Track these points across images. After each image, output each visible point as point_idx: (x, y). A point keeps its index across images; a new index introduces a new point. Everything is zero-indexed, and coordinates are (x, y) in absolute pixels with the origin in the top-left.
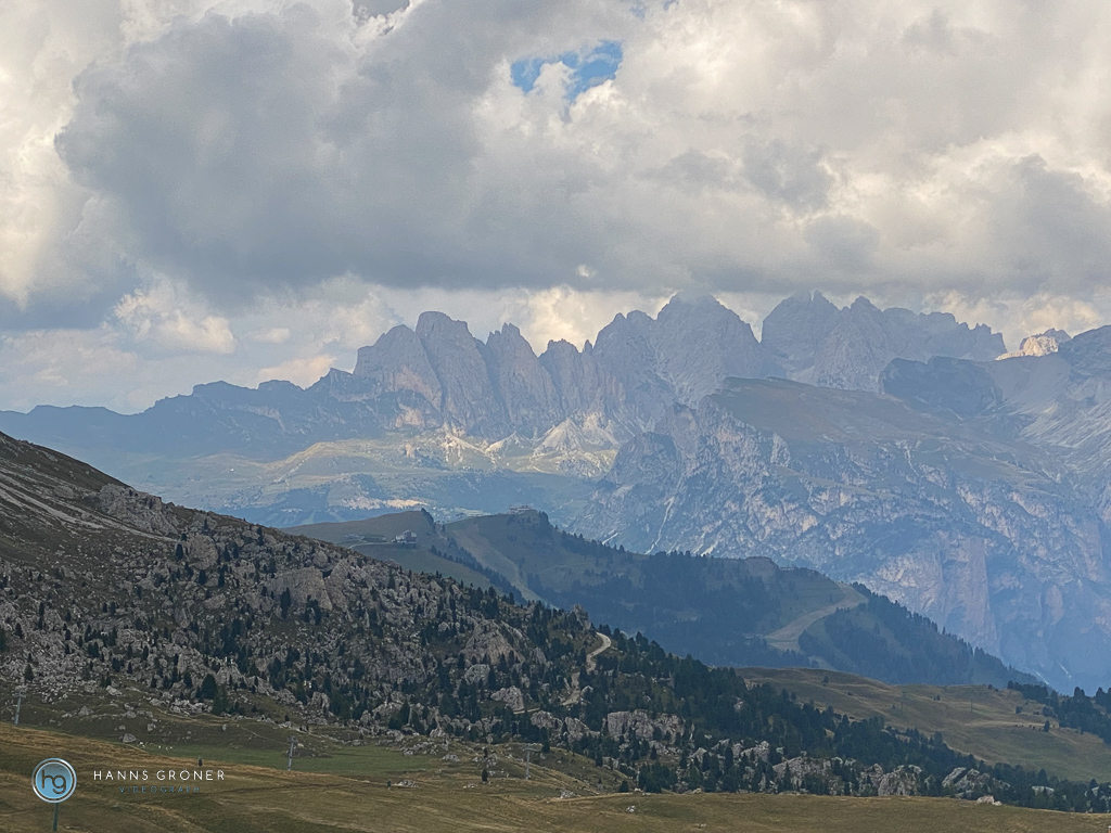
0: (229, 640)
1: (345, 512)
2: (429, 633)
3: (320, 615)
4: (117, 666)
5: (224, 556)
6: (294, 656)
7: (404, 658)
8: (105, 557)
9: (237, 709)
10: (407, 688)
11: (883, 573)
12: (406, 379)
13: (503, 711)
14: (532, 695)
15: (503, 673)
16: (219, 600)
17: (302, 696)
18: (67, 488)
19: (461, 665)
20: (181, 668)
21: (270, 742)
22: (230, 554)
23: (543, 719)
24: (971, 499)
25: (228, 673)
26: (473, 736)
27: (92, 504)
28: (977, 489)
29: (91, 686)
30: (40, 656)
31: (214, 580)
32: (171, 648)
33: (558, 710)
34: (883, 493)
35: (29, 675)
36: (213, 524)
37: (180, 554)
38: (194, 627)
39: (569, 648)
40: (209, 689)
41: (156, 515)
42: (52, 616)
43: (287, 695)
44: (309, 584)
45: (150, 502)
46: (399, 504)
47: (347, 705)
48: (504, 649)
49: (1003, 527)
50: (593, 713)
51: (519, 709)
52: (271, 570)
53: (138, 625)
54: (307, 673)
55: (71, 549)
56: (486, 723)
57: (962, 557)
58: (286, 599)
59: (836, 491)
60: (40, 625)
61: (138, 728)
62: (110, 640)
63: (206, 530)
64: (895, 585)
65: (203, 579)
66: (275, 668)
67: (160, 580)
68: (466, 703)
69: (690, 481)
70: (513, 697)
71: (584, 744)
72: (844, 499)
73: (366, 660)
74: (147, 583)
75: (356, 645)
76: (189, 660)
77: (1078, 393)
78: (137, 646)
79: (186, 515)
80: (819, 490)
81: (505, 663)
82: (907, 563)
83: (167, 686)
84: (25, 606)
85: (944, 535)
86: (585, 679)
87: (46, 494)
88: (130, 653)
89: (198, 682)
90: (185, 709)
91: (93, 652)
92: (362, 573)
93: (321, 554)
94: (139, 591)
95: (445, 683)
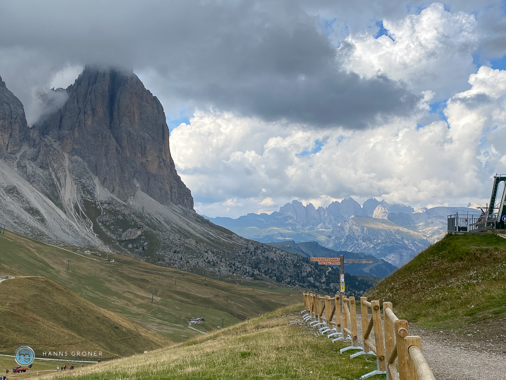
0: (256, 266)
1: (277, 240)
2: (295, 266)
3: (274, 261)
4: (235, 270)
5: (255, 249)
6: (269, 269)
7: (290, 270)
8: (233, 248)
9: (258, 279)
10: (291, 276)
11: (388, 257)
12: (289, 214)
13: (310, 282)
14: (315, 279)
15: (310, 274)
16: (254, 258)
17: (271, 277)
18: (226, 235)
19: (301, 273)
20: (247, 271)
21: (264, 286)
22: (256, 249)
23: (317, 284)
24: (406, 242)
25: (256, 272)
26: (304, 287)
27: (230, 238)
28: (408, 240)
29: (231, 274)
30: (221, 267)
31: (253, 254)
32: (246, 267)
33: (320, 283)
34: (388, 240)
35: (219, 271)
36: (253, 242)
37: (247, 248)
38: (249, 263)
39: (323, 270)
40: (253, 275)
41: (242, 241)
42: (223, 260)
43: (268, 277)
44: (272, 255)
45: (241, 238)
46: (287, 239)
47: (279, 280)
48: (310, 270)
49: (413, 248)
50: (328, 283)
51: (313, 282)
52: (264, 252)
53: (239, 262)
54: (271, 273)
55: (226, 247)
56: (306, 284)
57: (405, 254)
58: (267, 258)
59: (378, 239)
60: (221, 261)
61: (239, 282)
62: (234, 265)
63: (252, 244)
64: (390, 260)
65: (251, 254)
66: (265, 271)
67: (243, 253)
68: (303, 280)
69: (347, 236)
70: (311, 279)
71: (325, 289)
72: (379, 241)
73: (283, 271)
74: (241, 254)
75: (281, 268)
76: (249, 269)
77: (429, 221)
78: (239, 266)
79: (248, 241)
80: (374, 239)
81: (310, 273)
82: (393, 255)
83: (245, 274)
84: (218, 257)
85: (401, 250)
86: (326, 276)
87: (221, 235)
88: (238, 267)
89: (251, 274)
90: (248, 279)
91: (231, 267)
92: (282, 253)
93: (274, 249)
94: (239, 255)
95: (298, 276)
